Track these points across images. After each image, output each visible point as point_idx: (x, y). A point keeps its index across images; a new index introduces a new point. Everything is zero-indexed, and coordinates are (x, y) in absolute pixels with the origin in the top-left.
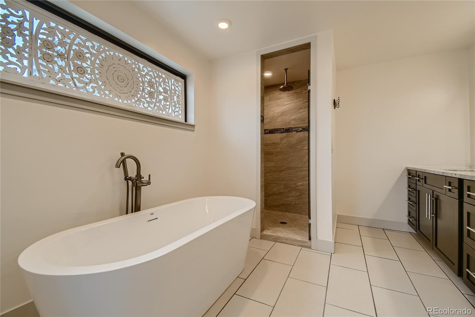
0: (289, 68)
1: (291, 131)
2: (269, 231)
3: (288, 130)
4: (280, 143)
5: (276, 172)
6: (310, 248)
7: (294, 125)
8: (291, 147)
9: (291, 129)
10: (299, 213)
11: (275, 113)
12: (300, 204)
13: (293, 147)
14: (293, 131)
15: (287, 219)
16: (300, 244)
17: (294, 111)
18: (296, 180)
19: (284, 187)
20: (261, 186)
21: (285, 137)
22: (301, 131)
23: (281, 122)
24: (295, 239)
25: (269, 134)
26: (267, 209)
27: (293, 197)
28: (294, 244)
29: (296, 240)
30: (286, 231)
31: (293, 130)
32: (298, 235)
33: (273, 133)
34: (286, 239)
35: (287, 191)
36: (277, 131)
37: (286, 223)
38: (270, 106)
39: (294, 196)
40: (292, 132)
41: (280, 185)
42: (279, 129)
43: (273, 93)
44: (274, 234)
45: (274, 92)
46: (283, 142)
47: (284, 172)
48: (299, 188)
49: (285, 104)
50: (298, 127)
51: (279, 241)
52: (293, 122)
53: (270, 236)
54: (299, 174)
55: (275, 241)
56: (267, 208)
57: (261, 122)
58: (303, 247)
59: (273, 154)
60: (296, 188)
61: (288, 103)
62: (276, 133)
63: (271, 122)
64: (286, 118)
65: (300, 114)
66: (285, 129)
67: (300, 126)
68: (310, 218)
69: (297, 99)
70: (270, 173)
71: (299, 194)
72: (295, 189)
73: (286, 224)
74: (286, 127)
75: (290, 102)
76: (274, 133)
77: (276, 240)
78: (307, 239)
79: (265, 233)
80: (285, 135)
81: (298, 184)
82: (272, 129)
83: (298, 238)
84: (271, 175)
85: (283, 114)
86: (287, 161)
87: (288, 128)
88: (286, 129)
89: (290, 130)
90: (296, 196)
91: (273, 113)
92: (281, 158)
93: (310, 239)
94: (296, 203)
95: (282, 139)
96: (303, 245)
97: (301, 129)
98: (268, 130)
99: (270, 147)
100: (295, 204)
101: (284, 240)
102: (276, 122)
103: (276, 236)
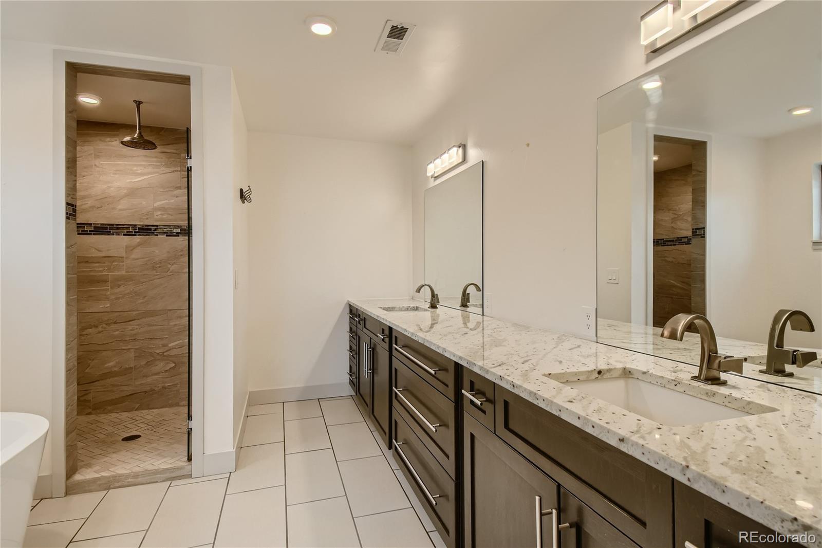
0: (145, 102)
1: (154, 233)
2: (89, 470)
3: (147, 230)
4: (126, 258)
5: (115, 323)
6: (190, 476)
7: (162, 220)
8: (154, 268)
9: (153, 228)
10: (171, 406)
11: (112, 189)
12: (175, 385)
13: (160, 267)
14: (159, 233)
15: (141, 425)
16: (168, 475)
17: (162, 190)
18: (167, 338)
19: (137, 355)
20: (68, 370)
21: (139, 245)
22: (178, 234)
23: (130, 211)
24: (156, 470)
25: (94, 234)
26: (89, 414)
27: (156, 374)
28: (153, 480)
29: (156, 472)
30: (138, 457)
31: (160, 230)
32: (164, 457)
33: (108, 233)
34: (136, 476)
35: (143, 362)
36: (118, 229)
37: (139, 436)
38: (98, 169)
39: (160, 373)
40: (157, 235)
41: (125, 351)
42: (123, 225)
43: (105, 141)
44: (104, 474)
45: (108, 139)
46: (133, 256)
47: (137, 322)
48: (173, 353)
49: (139, 171)
50: (170, 226)
51: (117, 485)
52: (159, 213)
53: (95, 480)
54: (174, 323)
55: (105, 490)
56: (90, 410)
57: (68, 218)
58: (173, 480)
59: (106, 281)
60: (165, 354)
61: (146, 170)
62: (113, 234)
63: (101, 207)
64: (142, 203)
65: (176, 199)
66: (138, 227)
67: (175, 223)
68: (190, 417)
69: (167, 165)
70: (96, 327)
71: (174, 365)
72: (164, 356)
73: (139, 439)
74: (142, 224)
75: (150, 169)
76: (109, 235)
77: (108, 485)
78: (182, 462)
79: (78, 477)
80: (138, 240)
81: (170, 345)
82: (101, 224)
83: (162, 464)
84: (100, 332)
85: (133, 192)
86: (145, 297)
87: (145, 225)
88: (140, 227)
89: (150, 229)
90: (166, 371)
91: (105, 186)
92: (128, 291)
93: (190, 459)
94: (167, 385)
95: (130, 249)
96: (173, 476)
97: (179, 231)
98: (91, 224)
99: (97, 265)
100: (164, 388)
101: (130, 480)
102: (114, 208)
103: (109, 477)
